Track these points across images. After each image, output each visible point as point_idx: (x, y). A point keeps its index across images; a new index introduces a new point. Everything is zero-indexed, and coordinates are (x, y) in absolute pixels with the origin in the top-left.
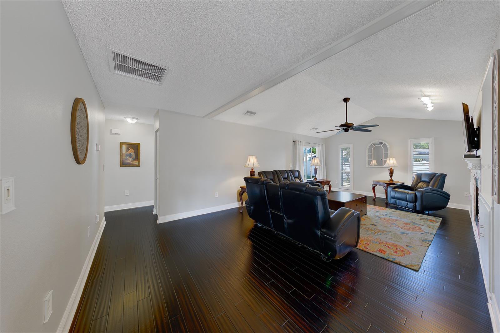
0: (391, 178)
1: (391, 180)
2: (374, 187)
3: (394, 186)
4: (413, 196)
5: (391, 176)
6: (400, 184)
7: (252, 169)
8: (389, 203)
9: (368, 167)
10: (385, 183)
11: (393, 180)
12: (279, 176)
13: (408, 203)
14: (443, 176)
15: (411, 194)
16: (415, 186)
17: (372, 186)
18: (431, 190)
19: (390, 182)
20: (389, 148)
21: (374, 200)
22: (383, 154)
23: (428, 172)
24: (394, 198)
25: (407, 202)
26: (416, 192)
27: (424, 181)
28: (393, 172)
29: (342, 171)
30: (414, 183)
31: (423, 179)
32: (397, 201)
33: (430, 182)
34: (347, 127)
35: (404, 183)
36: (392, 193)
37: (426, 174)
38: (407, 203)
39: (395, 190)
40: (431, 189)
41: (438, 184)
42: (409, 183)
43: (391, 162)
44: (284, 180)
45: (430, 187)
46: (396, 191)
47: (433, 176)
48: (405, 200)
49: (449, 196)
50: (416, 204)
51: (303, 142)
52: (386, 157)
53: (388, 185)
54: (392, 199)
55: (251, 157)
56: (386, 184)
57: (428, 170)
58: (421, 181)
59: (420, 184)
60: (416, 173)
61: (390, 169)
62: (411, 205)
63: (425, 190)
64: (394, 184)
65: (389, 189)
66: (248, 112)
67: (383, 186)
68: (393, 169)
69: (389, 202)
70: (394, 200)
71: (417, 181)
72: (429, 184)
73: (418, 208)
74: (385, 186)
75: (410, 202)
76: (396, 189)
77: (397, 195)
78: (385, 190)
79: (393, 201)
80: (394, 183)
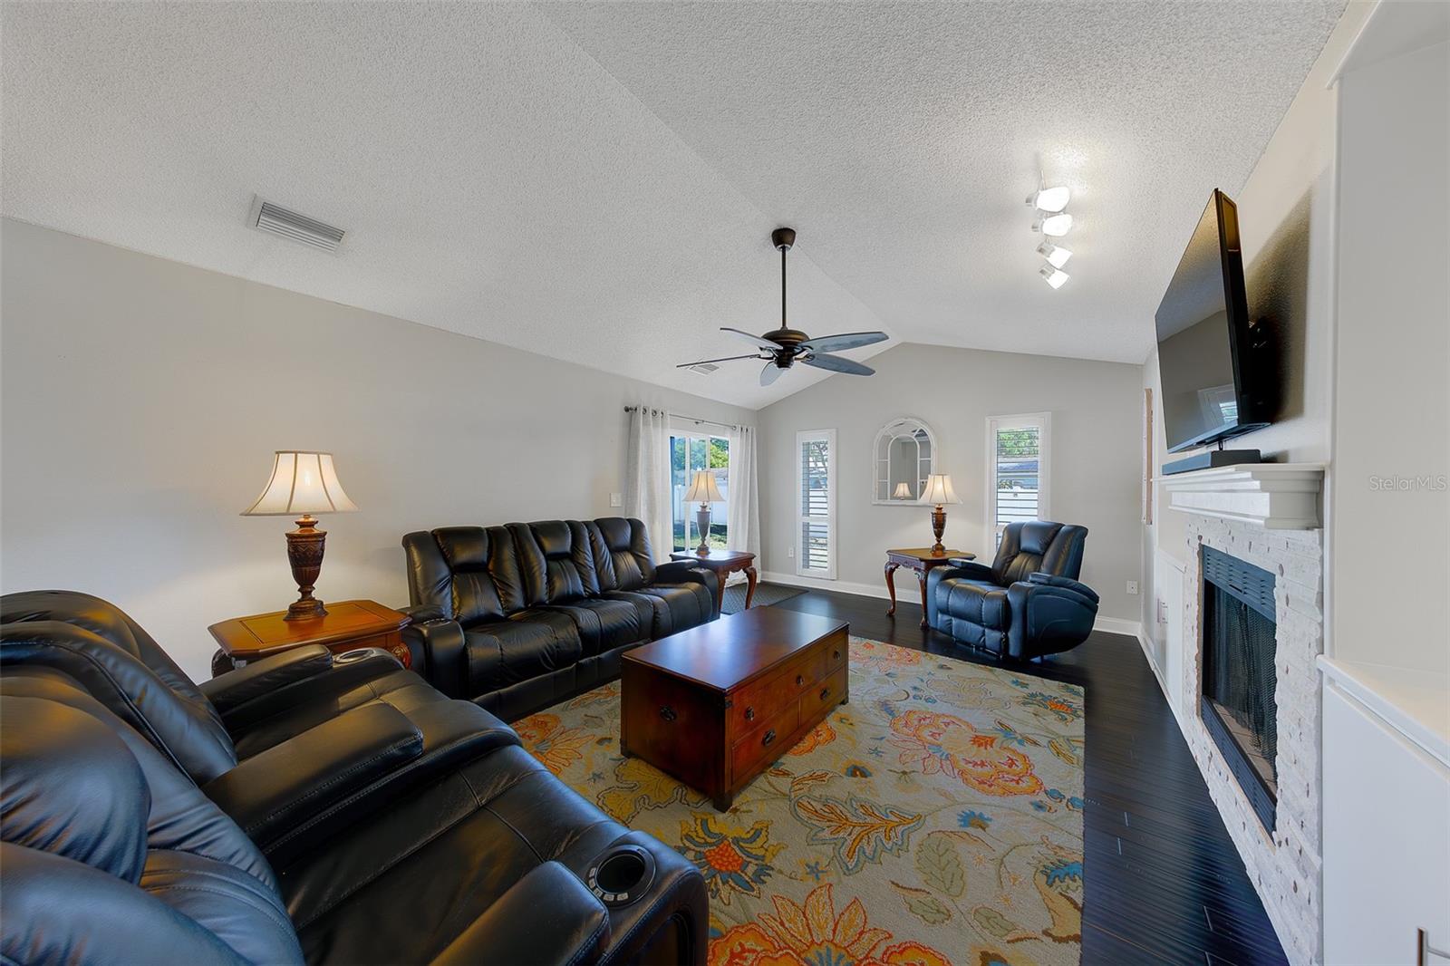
0: (939, 541)
1: (939, 548)
2: (892, 571)
3: (947, 568)
4: (998, 604)
5: (939, 535)
6: (962, 563)
7: (302, 525)
8: (933, 628)
9: (878, 505)
10: (922, 560)
11: (943, 548)
12: (528, 547)
13: (986, 630)
14: (1079, 534)
15: (993, 598)
16: (1002, 569)
17: (886, 567)
18: (1049, 585)
19: (934, 555)
20: (933, 444)
21: (891, 615)
22: (918, 462)
23: (1035, 520)
24: (945, 611)
25: (983, 626)
26: (1006, 592)
27: (1026, 552)
28: (944, 520)
29: (806, 519)
30: (1001, 559)
31: (1025, 544)
32: (955, 621)
33: (1044, 553)
34: (786, 347)
35: (971, 559)
36: (940, 596)
37: (1033, 528)
38: (981, 629)
39: (949, 584)
40: (1049, 582)
41: (1066, 561)
42: (987, 559)
43: (938, 488)
44: (555, 565)
45: (1044, 573)
46: (952, 588)
47: (1051, 534)
48: (977, 620)
49: (1095, 598)
50: (1009, 634)
51: (667, 413)
52: (926, 472)
53: (930, 565)
54: (939, 616)
55: (307, 462)
56: (923, 563)
57: (1035, 512)
58: (1020, 551)
59: (1016, 562)
60: (1006, 524)
61: (935, 511)
62: (993, 637)
63: (1032, 585)
64: (945, 562)
65: (932, 580)
66: (269, 211)
67: (915, 569)
68: (943, 511)
69: (932, 624)
70: (946, 618)
71: (1008, 551)
72: (1042, 561)
73: (1013, 650)
74: (919, 570)
75: (992, 628)
76: (952, 581)
77: (956, 602)
78: (921, 582)
79: (942, 621)
80: (947, 556)
